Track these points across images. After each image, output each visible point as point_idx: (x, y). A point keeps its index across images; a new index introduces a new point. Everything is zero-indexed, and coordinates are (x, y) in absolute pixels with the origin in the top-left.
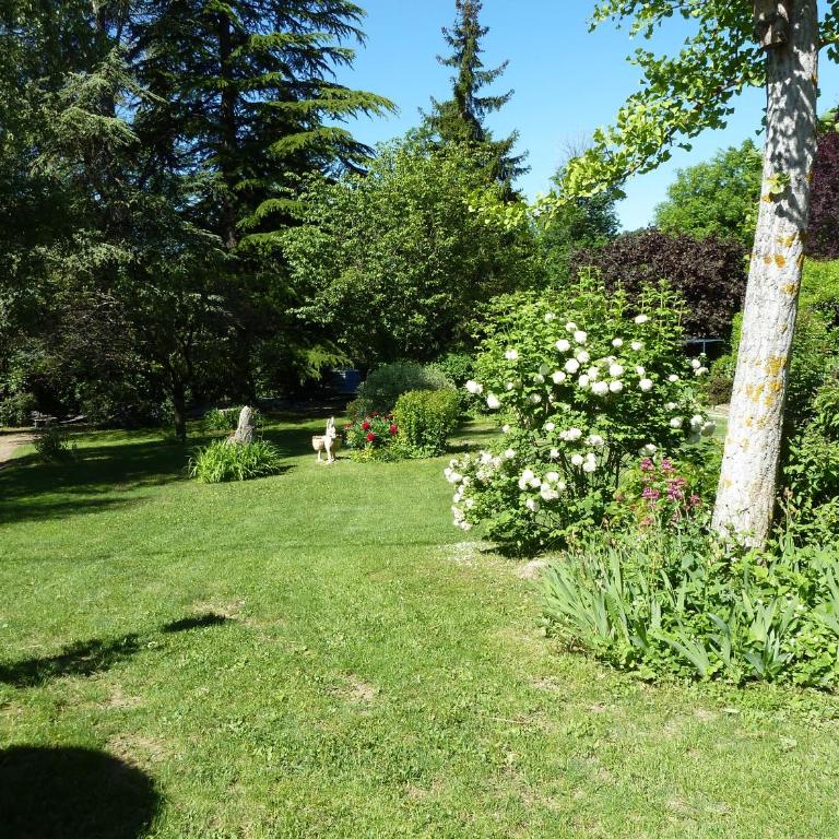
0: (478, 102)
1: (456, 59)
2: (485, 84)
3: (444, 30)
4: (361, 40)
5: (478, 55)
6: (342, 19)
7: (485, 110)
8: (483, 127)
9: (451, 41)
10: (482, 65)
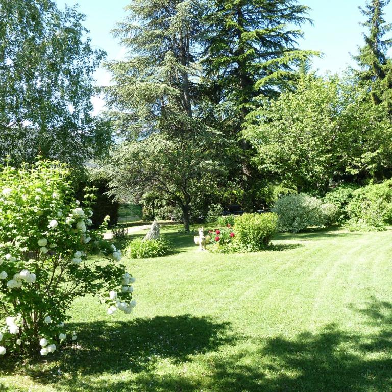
0: (383, 43)
1: (369, 22)
2: (386, 32)
3: (360, 7)
4: (312, 23)
5: (382, 16)
6: (299, 15)
7: (388, 46)
8: (386, 56)
9: (364, 12)
10: (384, 22)
